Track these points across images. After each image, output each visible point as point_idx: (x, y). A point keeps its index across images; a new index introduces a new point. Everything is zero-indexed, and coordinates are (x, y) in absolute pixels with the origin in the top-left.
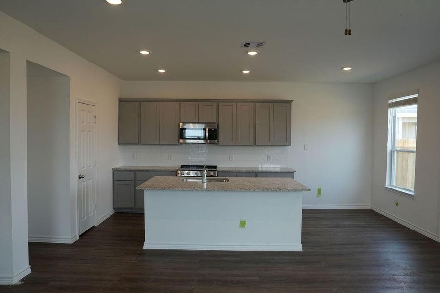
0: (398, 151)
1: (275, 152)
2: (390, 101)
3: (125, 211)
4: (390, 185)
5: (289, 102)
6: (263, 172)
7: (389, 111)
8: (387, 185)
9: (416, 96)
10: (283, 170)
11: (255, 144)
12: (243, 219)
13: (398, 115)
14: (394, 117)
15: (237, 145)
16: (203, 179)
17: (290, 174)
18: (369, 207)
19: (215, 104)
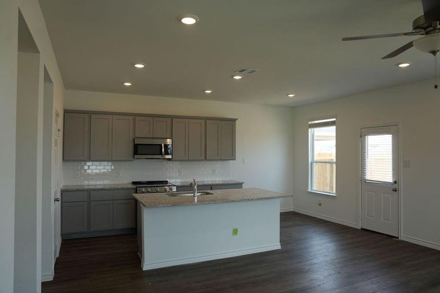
0: (317, 162)
1: (218, 165)
2: (310, 123)
3: (75, 237)
4: (312, 190)
5: (234, 120)
6: (217, 185)
7: (310, 130)
8: (309, 190)
9: (334, 119)
10: (225, 183)
11: (206, 159)
12: (235, 227)
13: (316, 134)
14: (313, 135)
15: (190, 160)
16: (194, 193)
17: (239, 185)
18: (292, 210)
19: (169, 120)
